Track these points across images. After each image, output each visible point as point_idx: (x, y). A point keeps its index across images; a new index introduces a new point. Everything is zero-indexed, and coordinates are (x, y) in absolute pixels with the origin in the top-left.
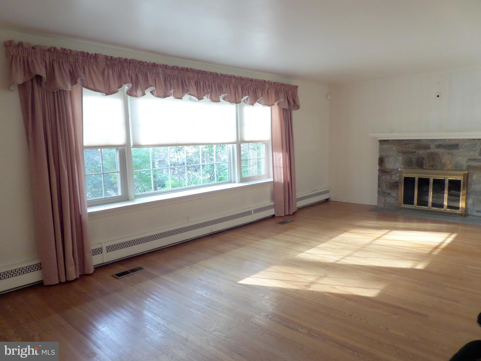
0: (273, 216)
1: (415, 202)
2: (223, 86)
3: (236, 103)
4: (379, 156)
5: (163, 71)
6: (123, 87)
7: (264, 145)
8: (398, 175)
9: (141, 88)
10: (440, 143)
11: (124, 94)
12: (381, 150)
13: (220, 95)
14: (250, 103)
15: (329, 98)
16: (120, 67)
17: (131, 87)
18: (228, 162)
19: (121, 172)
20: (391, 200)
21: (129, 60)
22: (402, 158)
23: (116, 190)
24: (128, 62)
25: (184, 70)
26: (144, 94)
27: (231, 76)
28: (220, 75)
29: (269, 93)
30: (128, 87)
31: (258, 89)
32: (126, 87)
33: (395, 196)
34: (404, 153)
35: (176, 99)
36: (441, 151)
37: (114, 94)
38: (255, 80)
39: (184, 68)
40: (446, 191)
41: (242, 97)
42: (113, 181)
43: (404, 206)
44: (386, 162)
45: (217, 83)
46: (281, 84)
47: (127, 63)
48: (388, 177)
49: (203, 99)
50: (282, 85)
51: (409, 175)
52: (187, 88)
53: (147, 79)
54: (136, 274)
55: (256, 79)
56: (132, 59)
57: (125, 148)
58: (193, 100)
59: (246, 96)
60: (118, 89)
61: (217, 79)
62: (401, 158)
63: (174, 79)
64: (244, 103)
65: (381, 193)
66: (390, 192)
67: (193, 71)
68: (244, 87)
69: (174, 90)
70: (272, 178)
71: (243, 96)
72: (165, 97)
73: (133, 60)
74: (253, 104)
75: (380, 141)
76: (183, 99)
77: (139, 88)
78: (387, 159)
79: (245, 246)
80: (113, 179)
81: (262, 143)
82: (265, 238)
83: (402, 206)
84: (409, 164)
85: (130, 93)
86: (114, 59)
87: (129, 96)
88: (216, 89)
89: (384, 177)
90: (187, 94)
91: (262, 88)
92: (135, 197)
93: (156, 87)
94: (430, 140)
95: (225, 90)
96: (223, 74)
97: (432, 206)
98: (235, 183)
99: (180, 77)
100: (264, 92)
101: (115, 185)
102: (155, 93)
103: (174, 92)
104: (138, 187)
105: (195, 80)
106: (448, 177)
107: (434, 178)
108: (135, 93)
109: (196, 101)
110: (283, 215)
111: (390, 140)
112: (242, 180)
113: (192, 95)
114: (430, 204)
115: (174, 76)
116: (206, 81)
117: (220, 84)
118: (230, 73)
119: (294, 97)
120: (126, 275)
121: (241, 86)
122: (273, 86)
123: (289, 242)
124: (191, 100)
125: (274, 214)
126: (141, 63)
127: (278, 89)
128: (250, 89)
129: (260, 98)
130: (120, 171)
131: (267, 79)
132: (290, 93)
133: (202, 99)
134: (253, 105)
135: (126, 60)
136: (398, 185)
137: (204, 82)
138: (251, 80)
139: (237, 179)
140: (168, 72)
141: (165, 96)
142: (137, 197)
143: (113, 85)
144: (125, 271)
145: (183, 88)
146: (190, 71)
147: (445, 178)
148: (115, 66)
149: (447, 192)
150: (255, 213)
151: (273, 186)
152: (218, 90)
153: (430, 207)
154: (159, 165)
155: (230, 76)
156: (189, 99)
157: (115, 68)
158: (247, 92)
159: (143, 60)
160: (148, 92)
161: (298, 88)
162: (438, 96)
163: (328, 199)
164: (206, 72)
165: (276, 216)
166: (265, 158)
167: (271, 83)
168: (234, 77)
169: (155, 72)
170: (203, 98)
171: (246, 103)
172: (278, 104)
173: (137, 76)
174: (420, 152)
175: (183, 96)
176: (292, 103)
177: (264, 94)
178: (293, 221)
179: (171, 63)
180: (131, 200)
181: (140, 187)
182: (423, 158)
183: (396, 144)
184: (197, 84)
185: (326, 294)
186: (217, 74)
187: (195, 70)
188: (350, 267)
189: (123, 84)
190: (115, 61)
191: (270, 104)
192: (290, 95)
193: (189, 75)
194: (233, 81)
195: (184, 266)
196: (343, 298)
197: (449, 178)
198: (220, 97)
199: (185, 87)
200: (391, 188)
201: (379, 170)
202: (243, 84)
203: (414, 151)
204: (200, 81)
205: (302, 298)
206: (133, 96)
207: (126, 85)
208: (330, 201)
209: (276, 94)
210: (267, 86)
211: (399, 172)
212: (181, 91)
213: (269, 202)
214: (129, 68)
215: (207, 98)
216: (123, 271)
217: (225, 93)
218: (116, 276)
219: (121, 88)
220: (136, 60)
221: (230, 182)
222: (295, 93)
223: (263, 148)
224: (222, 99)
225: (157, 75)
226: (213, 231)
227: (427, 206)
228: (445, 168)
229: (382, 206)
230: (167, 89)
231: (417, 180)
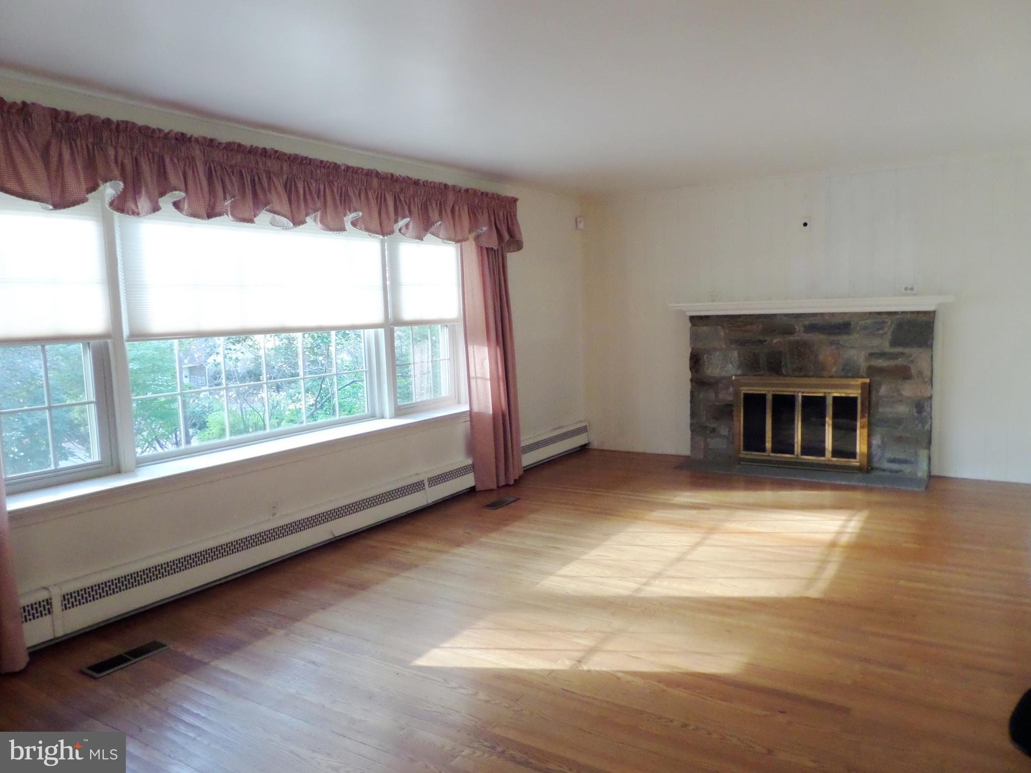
0: (472, 491)
1: (769, 445)
2: (351, 192)
3: (383, 234)
4: (690, 349)
5: (204, 154)
6: (99, 189)
7: (446, 330)
8: (731, 389)
9: (148, 192)
10: (813, 321)
11: (103, 207)
12: (694, 337)
13: (345, 215)
14: (414, 235)
15: (581, 226)
16: (91, 140)
17: (121, 190)
18: (364, 369)
19: (98, 403)
20: (717, 444)
21: (116, 123)
22: (739, 353)
23: (84, 440)
24: (114, 127)
25: (256, 154)
26: (156, 209)
27: (370, 171)
28: (343, 168)
29: (457, 213)
30: (115, 190)
31: (430, 201)
32: (109, 191)
33: (727, 434)
34: (741, 343)
35: (237, 223)
36: (815, 337)
37: (77, 207)
38: (423, 182)
39: (257, 148)
40: (829, 421)
41: (396, 221)
42: (77, 419)
43: (745, 454)
44: (706, 363)
45: (338, 186)
46: (482, 193)
47: (111, 130)
48: (712, 395)
49: (306, 222)
50: (484, 196)
51: (755, 388)
52: (265, 195)
53: (165, 173)
54: (145, 663)
55: (427, 181)
56: (123, 122)
57: (109, 342)
58: (280, 226)
59: (406, 219)
60: (87, 193)
61: (336, 179)
62: (736, 354)
63: (233, 174)
64: (400, 234)
65: (698, 428)
66: (715, 425)
67: (278, 156)
68: (399, 197)
69: (233, 199)
70: (466, 403)
71: (398, 219)
72: (210, 216)
73: (127, 122)
74: (420, 238)
75: (692, 318)
76: (256, 222)
77: (143, 192)
78: (707, 357)
79: (416, 566)
80: (75, 414)
81: (441, 326)
82: (458, 544)
83: (741, 456)
84: (752, 365)
85: (120, 205)
86: (75, 119)
87: (118, 213)
88: (334, 198)
89: (701, 396)
90: (266, 210)
91: (439, 201)
92: (137, 464)
93: (186, 191)
94: (793, 314)
95: (355, 202)
96: (352, 167)
97: (803, 453)
98: (383, 417)
99: (246, 171)
100: (445, 210)
101: (82, 428)
102: (186, 207)
103: (234, 206)
104: (139, 431)
105: (285, 177)
106: (833, 391)
107: (805, 394)
108: (133, 207)
109: (286, 228)
110: (494, 486)
111: (712, 316)
112: (399, 412)
113: (279, 214)
114: (798, 448)
115: (232, 167)
116: (312, 181)
117: (343, 189)
118: (366, 165)
119: (510, 222)
120: (119, 667)
121: (392, 194)
122: (463, 198)
123: (515, 550)
124: (276, 226)
125: (474, 485)
126: (148, 133)
127: (476, 203)
128: (414, 202)
129: (436, 223)
130: (95, 400)
131: (450, 182)
132: (501, 214)
133: (303, 224)
134: (422, 240)
135: (107, 122)
136: (732, 411)
137: (306, 183)
138: (416, 181)
139: (388, 409)
140: (217, 155)
141: (211, 213)
142: (142, 462)
143: (74, 183)
144: (115, 655)
145: (255, 195)
146: (270, 156)
147: (825, 393)
148: (77, 136)
149: (831, 422)
150: (430, 485)
151: (469, 423)
152: (341, 202)
153: (797, 456)
154: (190, 378)
155: (368, 171)
156: (271, 223)
157: (78, 143)
158: (406, 208)
159: (153, 125)
160: (166, 202)
161: (518, 203)
162: (805, 224)
163: (585, 445)
164: (310, 160)
165: (478, 489)
166: (449, 359)
167: (460, 191)
168: (377, 174)
169: (183, 155)
170: (305, 220)
171: (404, 234)
172: (477, 238)
173: (136, 162)
174: (775, 341)
175: (255, 216)
176: (506, 237)
177: (444, 213)
178: (519, 499)
179: (224, 135)
180: (126, 472)
181: (145, 431)
182: (780, 353)
183: (725, 325)
184: (289, 188)
185: (620, 675)
186: (336, 167)
187: (285, 154)
188: (661, 603)
189: (100, 182)
190: (78, 123)
191: (459, 237)
192: (501, 218)
193: (270, 165)
194: (375, 182)
195: (270, 629)
196: (659, 682)
197: (833, 393)
198: (345, 219)
199: (261, 196)
200: (716, 418)
201: (691, 380)
202: (398, 190)
203: (762, 338)
204: (296, 180)
205: (566, 690)
206: (128, 213)
207: (108, 184)
208: (590, 449)
209: (471, 215)
210: (451, 197)
211: (732, 383)
212: (251, 205)
213: (462, 460)
214: (117, 143)
215: (315, 220)
216: (107, 656)
217: (356, 211)
218: (90, 672)
219: (95, 190)
220: (134, 124)
221: (371, 417)
222: (513, 215)
223: (443, 336)
224: (349, 224)
225: (190, 163)
226: (337, 535)
227: (792, 452)
228: (825, 374)
229: (701, 457)
230: (215, 197)
231: (769, 398)
